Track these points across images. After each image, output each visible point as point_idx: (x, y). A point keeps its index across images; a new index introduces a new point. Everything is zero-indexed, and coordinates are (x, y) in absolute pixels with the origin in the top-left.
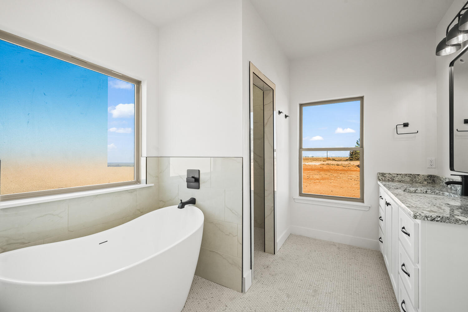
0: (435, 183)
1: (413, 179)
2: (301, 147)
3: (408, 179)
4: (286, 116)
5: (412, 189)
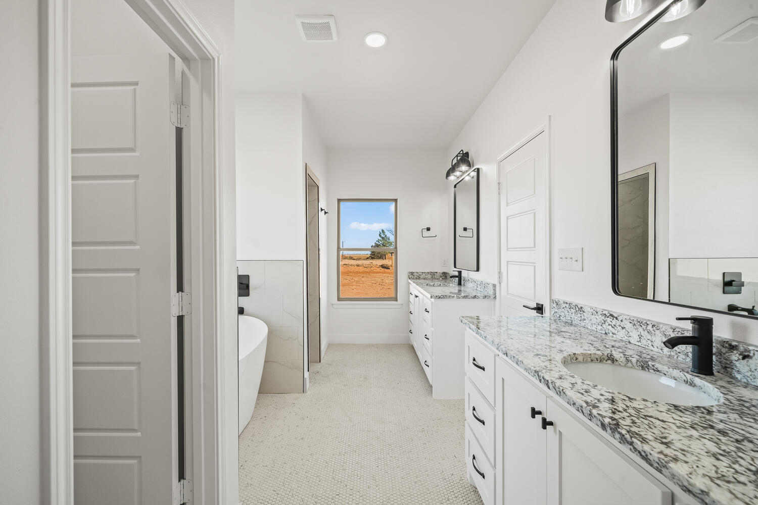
0: (445, 278)
1: (433, 275)
2: (338, 248)
3: (429, 276)
4: (325, 213)
5: (432, 284)
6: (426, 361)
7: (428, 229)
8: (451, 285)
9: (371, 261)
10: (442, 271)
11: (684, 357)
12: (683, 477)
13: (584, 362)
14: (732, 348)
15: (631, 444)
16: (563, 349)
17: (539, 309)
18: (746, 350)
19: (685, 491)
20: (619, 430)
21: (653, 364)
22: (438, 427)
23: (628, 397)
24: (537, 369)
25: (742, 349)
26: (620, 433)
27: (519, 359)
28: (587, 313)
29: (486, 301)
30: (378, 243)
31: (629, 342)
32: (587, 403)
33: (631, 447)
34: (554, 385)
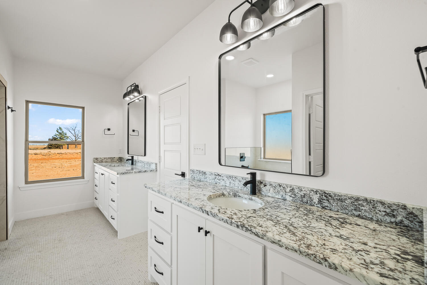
0: (122, 161)
1: (112, 159)
2: (27, 140)
3: (109, 160)
4: (11, 110)
5: (113, 165)
6: (112, 216)
7: (109, 130)
8: (126, 165)
9: (49, 150)
10: (118, 157)
11: (246, 189)
12: (272, 238)
13: (214, 198)
14: (261, 183)
15: (251, 230)
16: (205, 194)
17: (183, 175)
18: (265, 183)
19: (272, 243)
20: (245, 226)
21: (238, 194)
22: (125, 256)
23: (239, 210)
24: (201, 206)
25: (264, 183)
26: (246, 227)
27: (190, 203)
28: (208, 175)
29: (152, 173)
30: (55, 137)
31: (226, 186)
32: (228, 217)
33: (251, 232)
34: (211, 212)
